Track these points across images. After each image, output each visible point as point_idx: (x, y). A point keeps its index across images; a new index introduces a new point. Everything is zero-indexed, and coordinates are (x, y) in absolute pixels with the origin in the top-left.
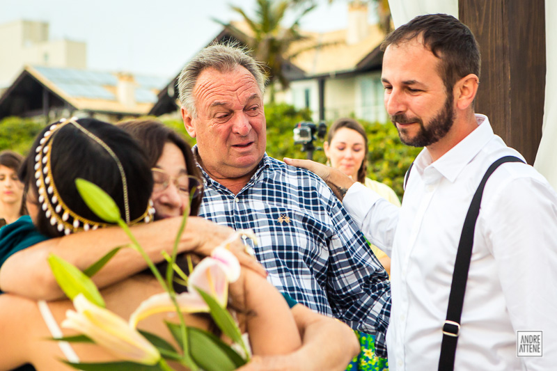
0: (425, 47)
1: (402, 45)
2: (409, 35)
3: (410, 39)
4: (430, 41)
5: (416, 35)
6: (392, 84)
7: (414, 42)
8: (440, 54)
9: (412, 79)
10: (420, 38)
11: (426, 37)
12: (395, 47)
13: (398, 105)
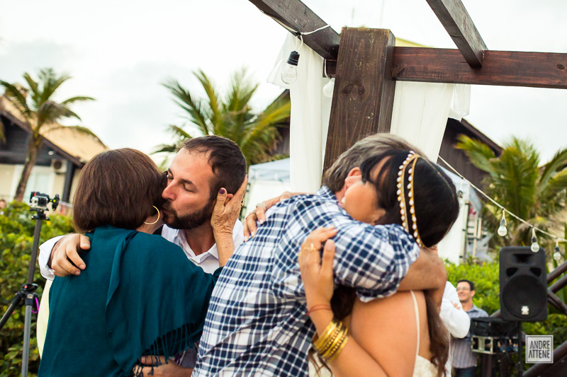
0: (208, 161)
1: (194, 153)
2: (202, 148)
3: (201, 152)
4: (214, 159)
5: (207, 151)
6: (175, 177)
7: (202, 154)
8: (216, 171)
9: (190, 180)
10: (208, 154)
11: (212, 155)
12: (188, 152)
13: (171, 193)
